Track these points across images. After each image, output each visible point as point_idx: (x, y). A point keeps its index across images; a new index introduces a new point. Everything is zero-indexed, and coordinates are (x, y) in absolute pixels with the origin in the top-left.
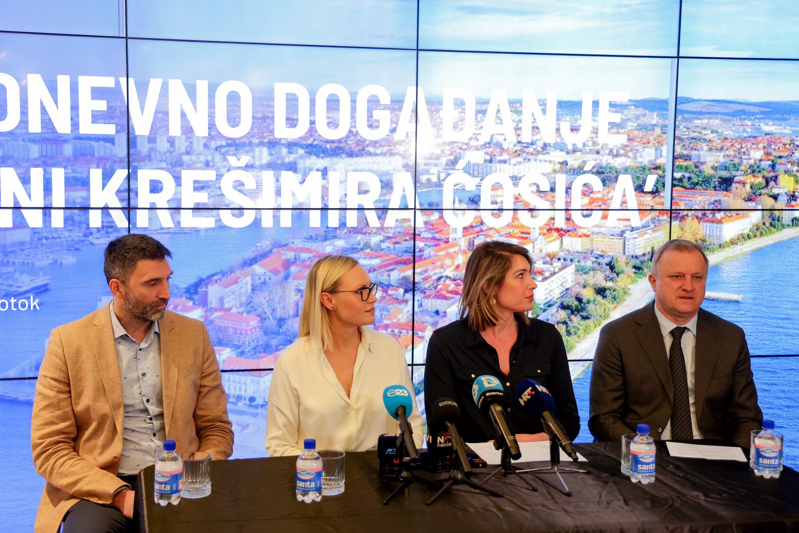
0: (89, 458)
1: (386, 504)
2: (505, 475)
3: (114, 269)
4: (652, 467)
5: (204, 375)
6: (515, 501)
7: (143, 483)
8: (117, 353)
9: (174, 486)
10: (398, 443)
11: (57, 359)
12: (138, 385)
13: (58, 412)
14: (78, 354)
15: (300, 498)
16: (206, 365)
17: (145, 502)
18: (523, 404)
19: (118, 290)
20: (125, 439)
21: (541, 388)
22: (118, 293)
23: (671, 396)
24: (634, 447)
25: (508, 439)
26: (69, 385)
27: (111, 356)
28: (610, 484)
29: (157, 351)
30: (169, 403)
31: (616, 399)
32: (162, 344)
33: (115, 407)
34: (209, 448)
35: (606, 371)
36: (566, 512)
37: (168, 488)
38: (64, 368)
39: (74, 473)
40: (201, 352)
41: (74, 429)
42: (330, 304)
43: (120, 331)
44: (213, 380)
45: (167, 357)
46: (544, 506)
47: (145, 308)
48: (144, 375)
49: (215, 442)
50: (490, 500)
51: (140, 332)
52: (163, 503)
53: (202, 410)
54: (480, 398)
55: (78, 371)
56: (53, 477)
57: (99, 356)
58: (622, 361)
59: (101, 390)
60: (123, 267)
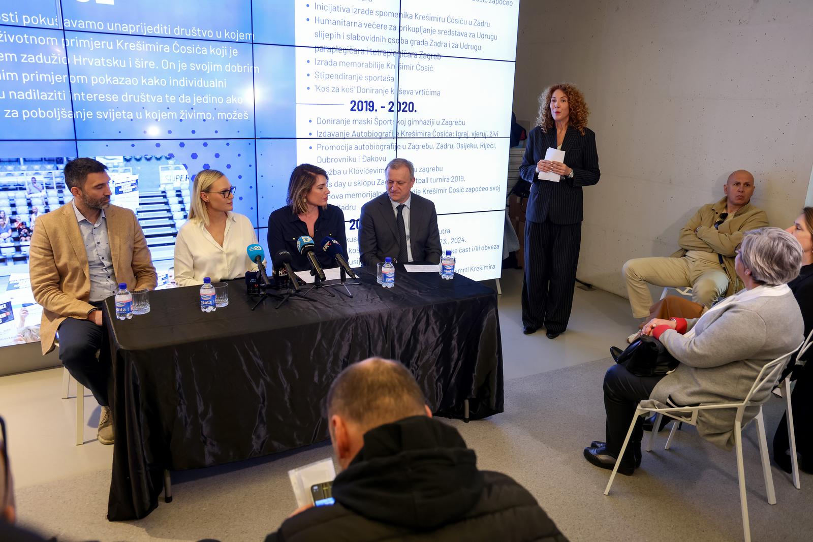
0: (71, 294)
1: (253, 310)
2: (317, 288)
3: (72, 180)
4: (393, 279)
5: (136, 241)
6: (323, 302)
7: (107, 307)
8: (81, 231)
9: (128, 309)
10: (258, 276)
11: (42, 236)
12: (96, 249)
13: (47, 268)
14: (55, 233)
15: (203, 310)
16: (136, 236)
17: (111, 319)
18: (325, 250)
19: (78, 193)
20: (91, 281)
21: (335, 241)
22: (78, 195)
23: (399, 241)
24: (384, 269)
25: (318, 270)
26: (52, 251)
27: (77, 233)
28: (372, 290)
29: (105, 229)
30: (116, 259)
31: (373, 244)
32: (108, 225)
33: (84, 263)
34: (143, 284)
35: (366, 230)
36: (351, 306)
37: (125, 310)
38: (47, 241)
39: (61, 303)
40: (133, 228)
41: (58, 277)
42: (206, 199)
43: (81, 218)
44: (142, 244)
45: (112, 231)
46: (339, 304)
47: (97, 202)
48: (99, 243)
49: (146, 280)
50: (311, 304)
51: (93, 218)
52: (122, 318)
53: (136, 261)
54: (302, 249)
55: (57, 242)
56: (48, 306)
57: (69, 233)
58: (373, 224)
59: (73, 253)
60: (78, 179)
